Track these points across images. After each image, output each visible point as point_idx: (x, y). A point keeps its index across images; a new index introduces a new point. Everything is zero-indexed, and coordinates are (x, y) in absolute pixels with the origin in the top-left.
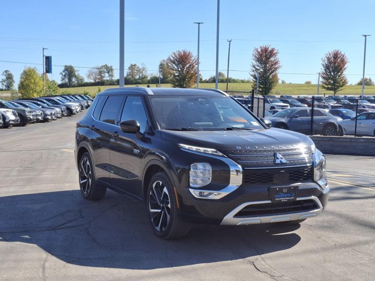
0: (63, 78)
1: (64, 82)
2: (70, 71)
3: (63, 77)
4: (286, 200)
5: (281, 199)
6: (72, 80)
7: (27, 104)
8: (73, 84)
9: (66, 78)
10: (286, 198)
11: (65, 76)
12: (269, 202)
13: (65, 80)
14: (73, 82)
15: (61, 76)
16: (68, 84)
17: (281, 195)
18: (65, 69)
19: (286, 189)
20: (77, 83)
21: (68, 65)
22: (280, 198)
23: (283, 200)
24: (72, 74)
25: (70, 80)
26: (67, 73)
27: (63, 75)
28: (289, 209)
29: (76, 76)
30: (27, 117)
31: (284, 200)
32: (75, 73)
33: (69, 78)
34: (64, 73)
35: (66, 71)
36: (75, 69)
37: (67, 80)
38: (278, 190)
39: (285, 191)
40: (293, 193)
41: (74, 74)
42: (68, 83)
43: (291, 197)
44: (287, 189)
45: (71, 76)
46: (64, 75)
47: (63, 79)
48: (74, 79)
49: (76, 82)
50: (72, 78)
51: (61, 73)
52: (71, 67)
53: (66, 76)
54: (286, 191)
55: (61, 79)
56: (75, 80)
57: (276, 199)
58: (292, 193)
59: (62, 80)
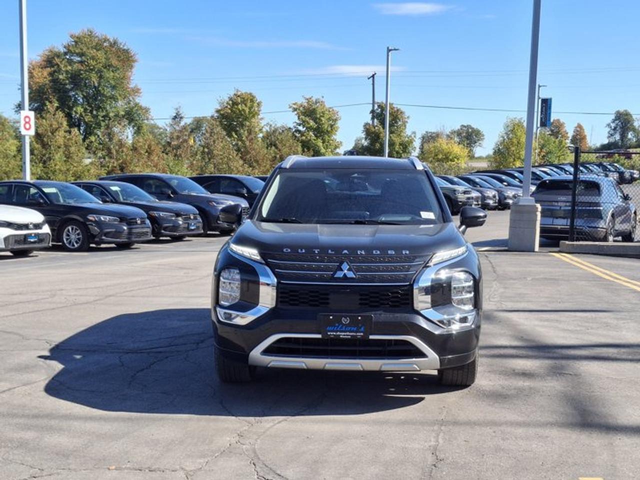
0: (610, 133)
1: (612, 140)
2: (625, 119)
3: (612, 132)
4: (350, 337)
5: (338, 333)
6: (627, 136)
7: (477, 180)
8: (629, 142)
9: (616, 133)
10: (348, 333)
11: (615, 129)
12: (319, 336)
13: (614, 136)
14: (630, 139)
15: (609, 129)
16: (620, 144)
17: (338, 326)
18: (616, 118)
19: (348, 318)
20: (636, 142)
21: (622, 110)
22: (337, 331)
23: (341, 335)
24: (629, 125)
25: (623, 136)
26: (620, 123)
27: (611, 127)
28: (360, 351)
29: (634, 130)
30: (458, 201)
31: (344, 335)
32: (633, 123)
33: (621, 133)
34: (613, 125)
35: (617, 122)
36: (634, 117)
37: (617, 137)
38: (333, 318)
39: (346, 322)
40: (361, 327)
41: (632, 125)
42: (620, 141)
43: (358, 332)
44: (350, 319)
45: (627, 129)
46: (613, 128)
47: (612, 135)
48: (631, 134)
49: (635, 140)
50: (628, 133)
51: (609, 125)
52: (627, 114)
53: (617, 129)
54: (348, 321)
55: (607, 135)
56: (633, 137)
57: (329, 333)
58: (360, 325)
59: (609, 137)
